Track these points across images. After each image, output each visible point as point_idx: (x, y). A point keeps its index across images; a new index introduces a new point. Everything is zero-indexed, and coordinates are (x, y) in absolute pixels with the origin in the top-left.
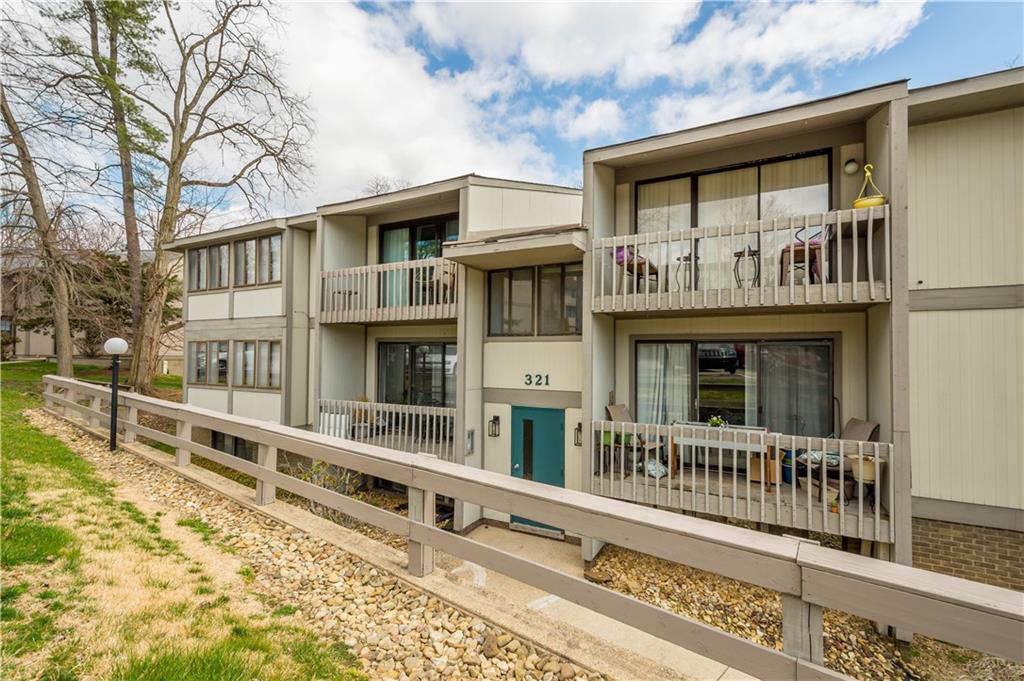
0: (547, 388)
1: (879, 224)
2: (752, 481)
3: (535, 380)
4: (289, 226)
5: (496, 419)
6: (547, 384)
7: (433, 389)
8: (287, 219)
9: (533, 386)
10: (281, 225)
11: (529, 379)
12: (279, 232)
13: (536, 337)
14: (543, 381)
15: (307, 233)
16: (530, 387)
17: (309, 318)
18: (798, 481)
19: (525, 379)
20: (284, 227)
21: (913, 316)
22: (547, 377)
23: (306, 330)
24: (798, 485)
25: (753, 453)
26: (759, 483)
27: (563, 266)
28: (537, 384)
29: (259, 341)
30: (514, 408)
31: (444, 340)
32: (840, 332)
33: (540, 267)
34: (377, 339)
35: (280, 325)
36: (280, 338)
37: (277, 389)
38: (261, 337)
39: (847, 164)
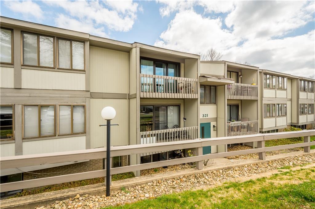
0: (207, 118)
3: (205, 116)
6: (207, 116)
7: (160, 122)
9: (204, 117)
13: (205, 104)
16: (204, 118)
19: (203, 116)
22: (207, 115)
27: (210, 86)
28: (205, 117)
31: (167, 105)
32: (239, 104)
33: (206, 85)
35: (84, 96)
36: (84, 104)
37: (82, 133)
38: (62, 103)
39: (240, 76)
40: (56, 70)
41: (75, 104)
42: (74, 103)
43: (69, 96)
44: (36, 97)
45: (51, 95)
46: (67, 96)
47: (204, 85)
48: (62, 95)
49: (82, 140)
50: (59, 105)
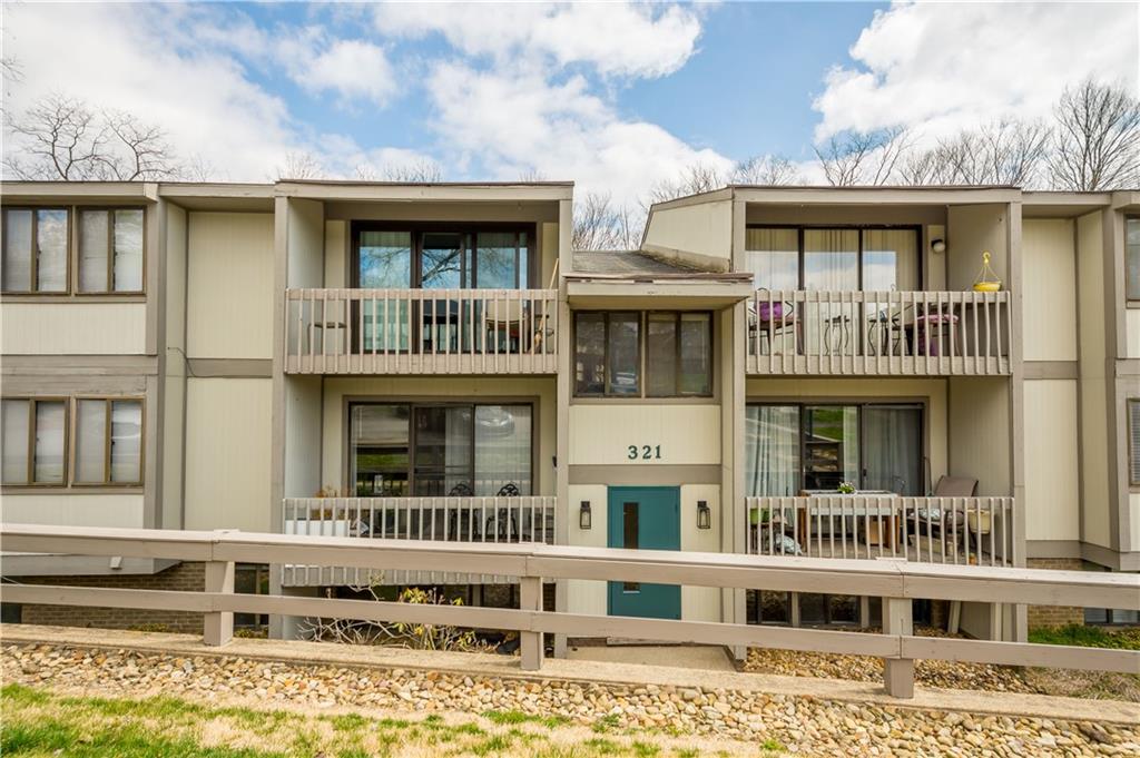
0: (658, 461)
1: (1004, 305)
2: (871, 545)
3: (641, 452)
4: (162, 198)
5: (585, 507)
6: (658, 456)
7: (448, 470)
8: (160, 184)
9: (639, 460)
10: (151, 193)
11: (634, 452)
12: (142, 205)
13: (643, 399)
14: (653, 453)
15: (184, 212)
16: (634, 462)
17: (187, 360)
18: (909, 539)
19: (629, 452)
20: (154, 198)
21: (1026, 383)
22: (658, 448)
23: (181, 380)
24: (909, 544)
25: (871, 517)
26: (878, 545)
27: (678, 313)
28: (645, 457)
29: (79, 400)
30: (611, 490)
31: (475, 400)
32: (928, 397)
33: (648, 312)
34: (344, 396)
35: (141, 372)
36: (140, 395)
37: (134, 485)
38: (85, 392)
39: (934, 243)
40: (72, 298)
41: (118, 396)
42: (115, 392)
43: (103, 371)
44: (25, 375)
45: (61, 371)
46: (97, 371)
47: (638, 312)
48: (84, 371)
49: (135, 504)
50: (77, 399)
